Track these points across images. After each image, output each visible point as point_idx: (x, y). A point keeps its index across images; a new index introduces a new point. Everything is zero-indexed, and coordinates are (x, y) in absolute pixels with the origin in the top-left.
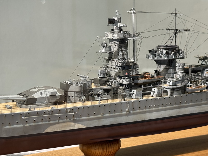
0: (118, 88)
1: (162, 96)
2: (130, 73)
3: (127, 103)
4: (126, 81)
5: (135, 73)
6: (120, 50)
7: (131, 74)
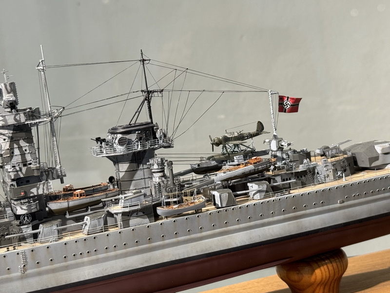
0: (9, 224)
1: (102, 232)
2: (32, 190)
3: (18, 254)
4: (22, 209)
5: (43, 189)
6: (15, 146)
7: (33, 193)
